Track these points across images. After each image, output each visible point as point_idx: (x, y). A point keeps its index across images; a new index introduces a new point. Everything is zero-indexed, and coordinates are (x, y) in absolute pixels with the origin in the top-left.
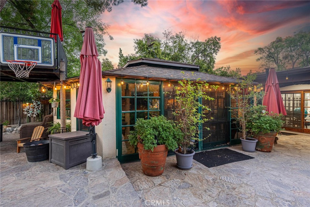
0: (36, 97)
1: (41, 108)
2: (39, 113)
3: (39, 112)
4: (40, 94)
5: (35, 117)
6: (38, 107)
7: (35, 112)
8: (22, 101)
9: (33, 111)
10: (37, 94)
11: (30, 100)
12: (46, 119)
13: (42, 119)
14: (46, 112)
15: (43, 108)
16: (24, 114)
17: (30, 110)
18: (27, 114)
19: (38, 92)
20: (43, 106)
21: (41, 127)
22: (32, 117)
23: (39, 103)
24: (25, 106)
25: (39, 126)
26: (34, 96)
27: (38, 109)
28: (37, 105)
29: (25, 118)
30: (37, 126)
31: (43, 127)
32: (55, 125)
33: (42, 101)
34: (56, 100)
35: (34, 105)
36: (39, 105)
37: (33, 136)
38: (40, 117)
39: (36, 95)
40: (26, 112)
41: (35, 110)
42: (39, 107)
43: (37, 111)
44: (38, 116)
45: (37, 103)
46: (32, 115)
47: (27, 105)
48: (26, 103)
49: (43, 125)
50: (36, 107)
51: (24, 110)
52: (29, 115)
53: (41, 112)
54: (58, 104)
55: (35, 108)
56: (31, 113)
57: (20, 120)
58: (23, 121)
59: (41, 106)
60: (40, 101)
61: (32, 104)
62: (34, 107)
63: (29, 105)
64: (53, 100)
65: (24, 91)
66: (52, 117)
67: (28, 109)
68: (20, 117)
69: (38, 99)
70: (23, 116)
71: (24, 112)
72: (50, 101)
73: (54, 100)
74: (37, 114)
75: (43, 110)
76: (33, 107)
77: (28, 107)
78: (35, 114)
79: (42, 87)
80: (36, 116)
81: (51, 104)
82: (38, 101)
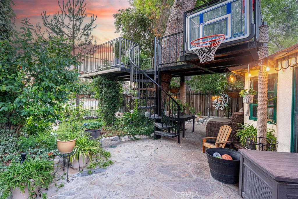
0: (224, 89)
1: (228, 102)
2: (226, 107)
3: (226, 105)
4: (228, 86)
5: (222, 110)
6: (225, 101)
7: (222, 106)
8: (211, 94)
9: (221, 104)
10: (225, 86)
11: (218, 93)
12: (234, 117)
13: (229, 113)
14: (233, 106)
15: (231, 101)
16: (213, 106)
17: (218, 103)
18: (216, 107)
19: (225, 84)
20: (231, 99)
21: (228, 127)
22: (219, 110)
23: (226, 96)
24: (214, 98)
25: (226, 126)
26: (221, 88)
27: (226, 102)
28: (224, 98)
29: (214, 110)
30: (224, 124)
31: (230, 128)
32: (247, 128)
33: (230, 94)
34: (250, 92)
35: (222, 98)
36: (226, 98)
37: (219, 136)
38: (227, 111)
39: (223, 88)
40: (215, 104)
41: (223, 103)
42: (227, 100)
43: (224, 104)
44: (225, 109)
45: (225, 96)
46: (219, 108)
47: (215, 99)
48: (214, 96)
49: (230, 125)
50: (224, 100)
51: (213, 103)
52: (217, 108)
53: (229, 106)
54: (253, 98)
55: (222, 102)
56: (218, 106)
57: (209, 112)
58: (212, 113)
59: (229, 99)
60: (228, 94)
61: (220, 97)
62: (222, 100)
63: (217, 98)
64: (244, 92)
65: (213, 84)
66: (242, 115)
67: (216, 102)
68: (210, 109)
69: (226, 91)
70: (212, 109)
71: (213, 105)
72: (241, 93)
73: (247, 91)
74: (224, 108)
75: (230, 104)
76: (220, 101)
77: (216, 100)
78: (223, 108)
79: (230, 76)
80: (224, 109)
81: (242, 97)
82: (226, 94)
